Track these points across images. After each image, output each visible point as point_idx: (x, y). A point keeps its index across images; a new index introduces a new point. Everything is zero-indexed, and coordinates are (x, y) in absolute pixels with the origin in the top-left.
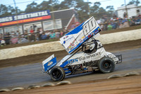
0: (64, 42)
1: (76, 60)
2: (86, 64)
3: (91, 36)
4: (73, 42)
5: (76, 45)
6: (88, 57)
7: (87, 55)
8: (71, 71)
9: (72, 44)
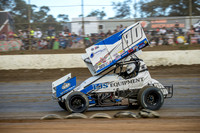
0: (92, 55)
1: (105, 85)
2: (119, 93)
3: (132, 52)
4: (105, 57)
5: (108, 61)
6: (124, 83)
7: (122, 80)
8: (97, 101)
9: (103, 60)
